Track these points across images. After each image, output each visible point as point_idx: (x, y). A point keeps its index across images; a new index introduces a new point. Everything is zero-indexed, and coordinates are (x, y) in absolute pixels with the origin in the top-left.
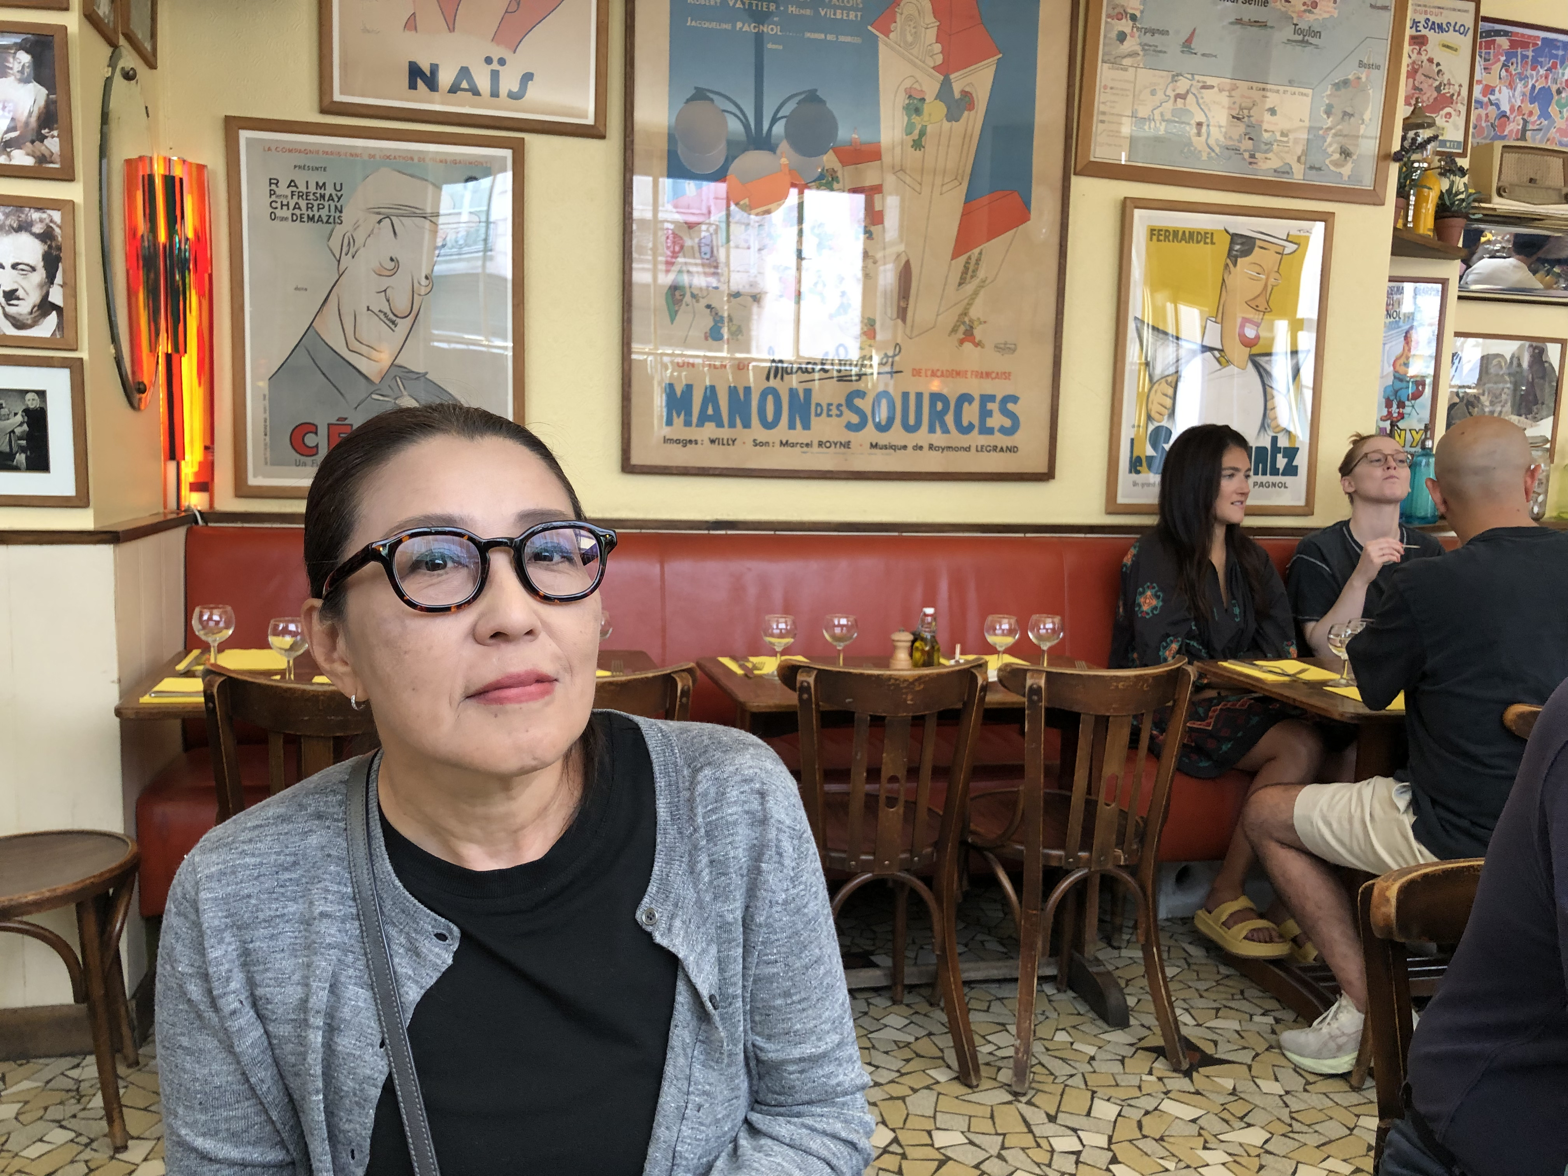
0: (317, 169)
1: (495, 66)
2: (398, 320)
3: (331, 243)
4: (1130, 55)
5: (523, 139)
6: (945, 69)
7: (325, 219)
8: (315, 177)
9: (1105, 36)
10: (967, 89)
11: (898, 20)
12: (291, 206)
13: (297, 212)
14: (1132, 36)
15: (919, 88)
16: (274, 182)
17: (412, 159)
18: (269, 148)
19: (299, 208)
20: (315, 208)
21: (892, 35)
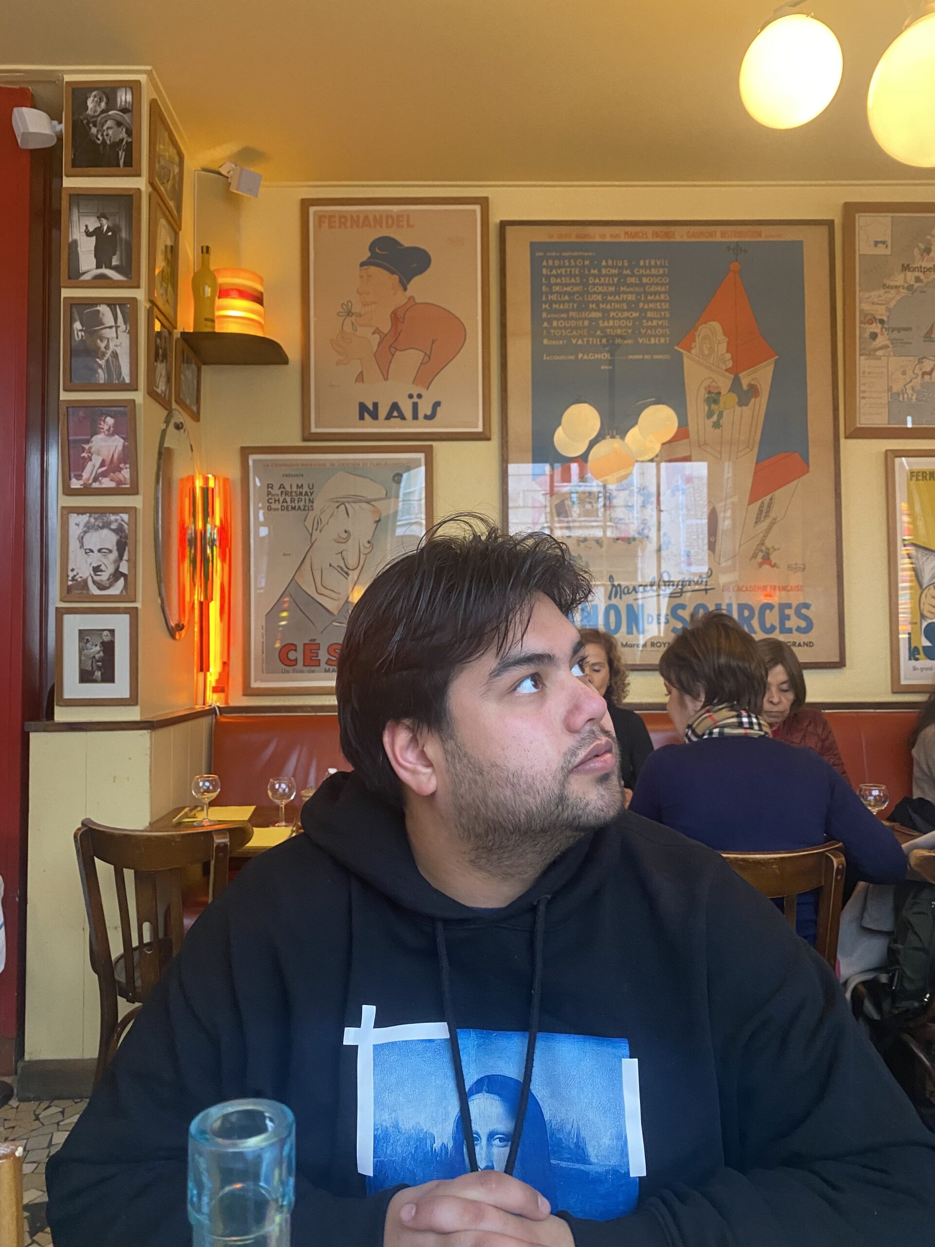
0: (297, 476)
1: (415, 399)
2: (350, 572)
3: (306, 523)
4: (881, 348)
5: (431, 446)
6: (735, 371)
7: (302, 508)
8: (296, 481)
9: (860, 337)
10: (753, 382)
11: (697, 340)
12: (281, 500)
13: (285, 504)
14: (882, 334)
15: (715, 385)
16: (270, 486)
17: (359, 465)
18: (266, 464)
19: (286, 502)
20: (296, 501)
21: (693, 351)
